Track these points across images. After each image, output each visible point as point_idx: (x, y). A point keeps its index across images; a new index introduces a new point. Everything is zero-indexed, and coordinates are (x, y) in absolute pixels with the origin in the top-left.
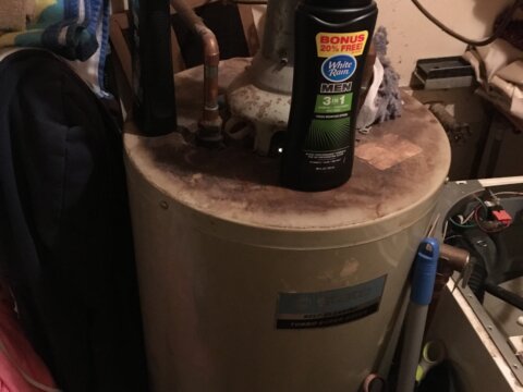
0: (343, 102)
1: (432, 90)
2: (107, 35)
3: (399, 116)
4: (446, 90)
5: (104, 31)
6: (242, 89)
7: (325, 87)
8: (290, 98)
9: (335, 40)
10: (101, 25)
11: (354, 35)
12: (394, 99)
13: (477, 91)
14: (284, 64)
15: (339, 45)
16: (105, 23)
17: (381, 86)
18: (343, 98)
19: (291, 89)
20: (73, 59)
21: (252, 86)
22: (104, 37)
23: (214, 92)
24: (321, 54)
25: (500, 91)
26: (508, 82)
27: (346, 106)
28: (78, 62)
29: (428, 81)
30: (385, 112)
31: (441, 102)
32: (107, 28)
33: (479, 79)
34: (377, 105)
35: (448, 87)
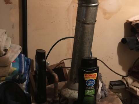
0: (92, 92)
1: (115, 89)
2: (29, 77)
3: (107, 96)
4: (118, 89)
5: (28, 76)
6: (65, 89)
7: (87, 88)
8: (78, 91)
9: (89, 75)
10: (27, 74)
11: (94, 74)
12: (105, 91)
13: (127, 89)
14: (76, 82)
15: (90, 77)
16: (29, 74)
17: (102, 88)
18: (92, 91)
19: (78, 89)
20: (19, 83)
21: (67, 88)
22: (28, 78)
23: (57, 91)
24: (85, 79)
25: (133, 89)
26: (135, 87)
27: (93, 93)
28: (21, 84)
29: (113, 87)
30: (103, 95)
31: (118, 93)
32: (29, 75)
33: (127, 86)
34: (101, 93)
35: (119, 88)
